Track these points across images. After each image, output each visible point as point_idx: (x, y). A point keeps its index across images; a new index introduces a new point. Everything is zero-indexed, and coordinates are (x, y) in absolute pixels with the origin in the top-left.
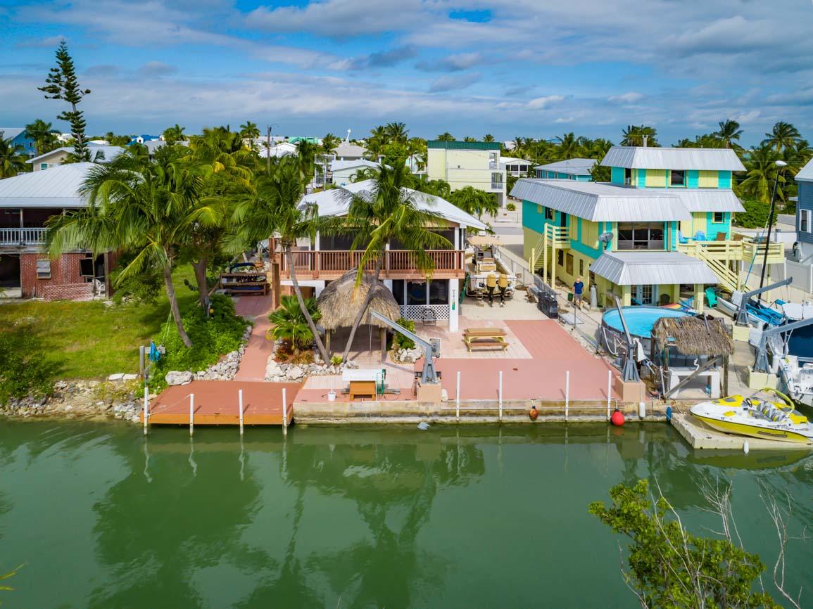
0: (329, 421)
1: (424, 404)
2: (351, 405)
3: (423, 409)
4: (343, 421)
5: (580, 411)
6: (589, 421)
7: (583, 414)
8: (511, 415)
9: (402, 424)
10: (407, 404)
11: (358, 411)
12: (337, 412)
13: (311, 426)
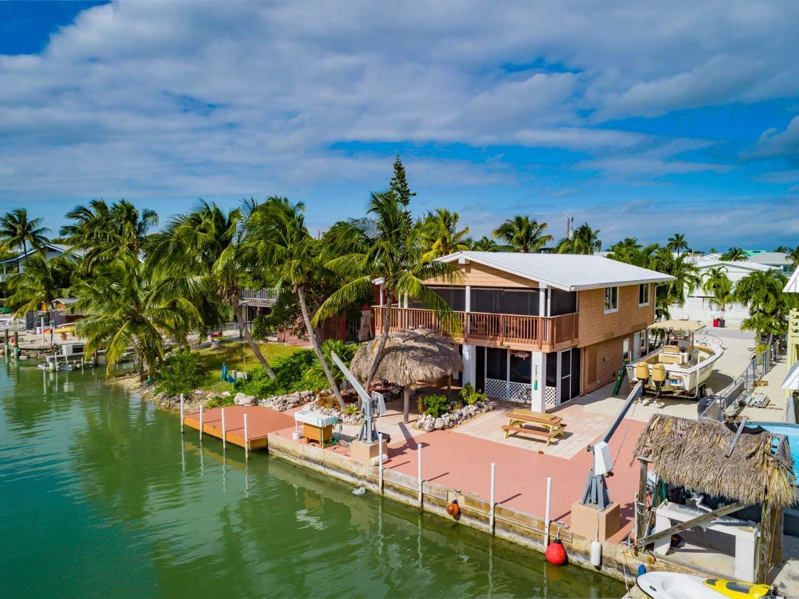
0: (289, 459)
1: (356, 463)
2: (303, 447)
3: (354, 469)
4: (297, 462)
5: (510, 526)
6: (523, 545)
7: (515, 531)
8: (433, 504)
9: (338, 479)
10: (342, 460)
11: (307, 455)
12: (294, 451)
13: (278, 459)
